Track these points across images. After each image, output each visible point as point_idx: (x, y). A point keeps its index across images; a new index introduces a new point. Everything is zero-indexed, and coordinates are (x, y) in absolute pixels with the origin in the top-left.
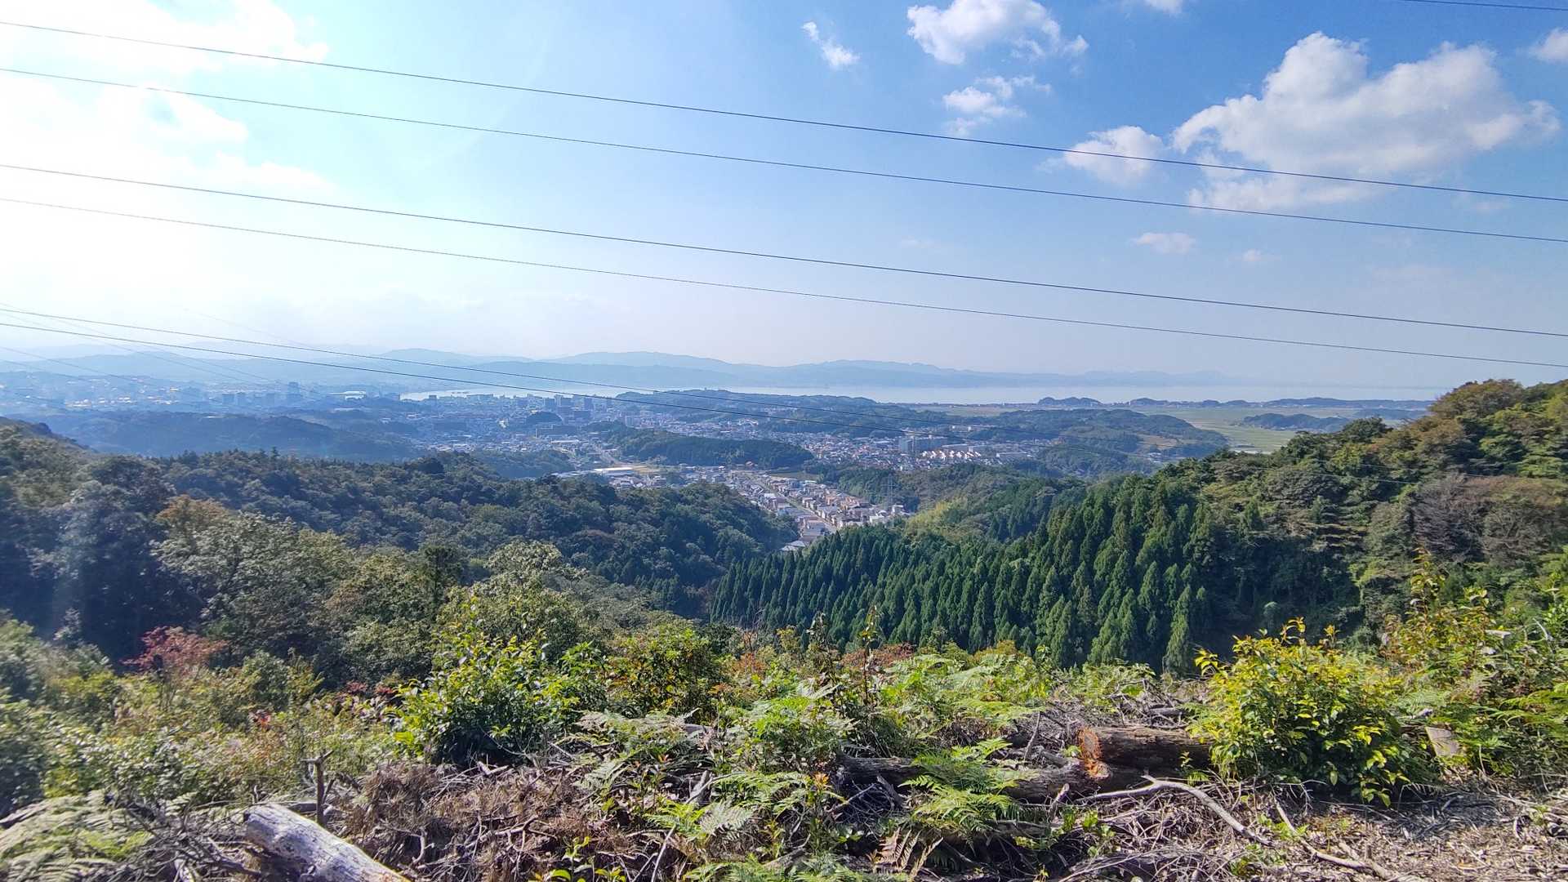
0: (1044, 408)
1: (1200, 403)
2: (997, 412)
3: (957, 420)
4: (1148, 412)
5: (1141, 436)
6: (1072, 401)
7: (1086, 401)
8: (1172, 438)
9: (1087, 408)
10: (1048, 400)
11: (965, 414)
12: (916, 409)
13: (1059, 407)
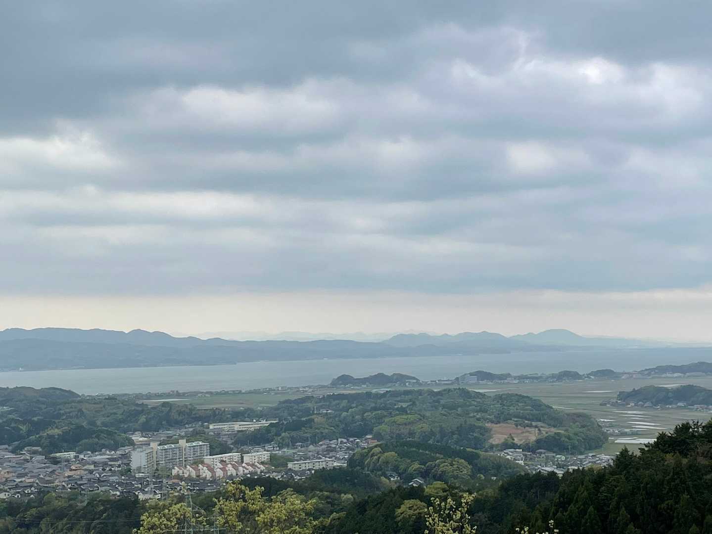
0: (337, 392)
1: (553, 376)
2: (273, 402)
3: (217, 416)
4: (488, 389)
5: (488, 425)
6: (380, 379)
7: (400, 378)
8: (531, 426)
9: (403, 389)
10: (345, 380)
11: (228, 406)
12: (146, 402)
13: (363, 389)
